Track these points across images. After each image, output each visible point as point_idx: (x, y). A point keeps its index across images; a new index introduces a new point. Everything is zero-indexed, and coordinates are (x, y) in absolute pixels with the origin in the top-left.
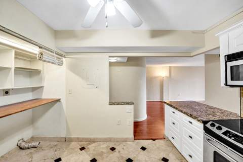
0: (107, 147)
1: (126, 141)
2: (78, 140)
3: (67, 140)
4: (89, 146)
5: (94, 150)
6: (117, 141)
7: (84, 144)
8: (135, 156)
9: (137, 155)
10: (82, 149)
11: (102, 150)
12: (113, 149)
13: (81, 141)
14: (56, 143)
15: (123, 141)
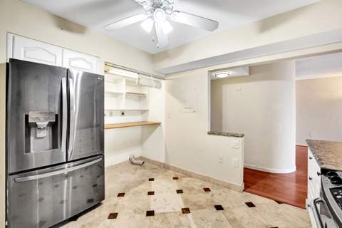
0: (201, 186)
1: (229, 188)
2: (175, 169)
3: (165, 167)
4: (184, 179)
5: (186, 184)
6: (218, 185)
7: (179, 175)
8: (231, 206)
9: (234, 207)
10: (176, 178)
11: (194, 186)
12: (207, 190)
13: (178, 172)
14: (156, 167)
15: (225, 187)
